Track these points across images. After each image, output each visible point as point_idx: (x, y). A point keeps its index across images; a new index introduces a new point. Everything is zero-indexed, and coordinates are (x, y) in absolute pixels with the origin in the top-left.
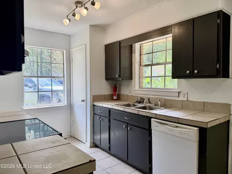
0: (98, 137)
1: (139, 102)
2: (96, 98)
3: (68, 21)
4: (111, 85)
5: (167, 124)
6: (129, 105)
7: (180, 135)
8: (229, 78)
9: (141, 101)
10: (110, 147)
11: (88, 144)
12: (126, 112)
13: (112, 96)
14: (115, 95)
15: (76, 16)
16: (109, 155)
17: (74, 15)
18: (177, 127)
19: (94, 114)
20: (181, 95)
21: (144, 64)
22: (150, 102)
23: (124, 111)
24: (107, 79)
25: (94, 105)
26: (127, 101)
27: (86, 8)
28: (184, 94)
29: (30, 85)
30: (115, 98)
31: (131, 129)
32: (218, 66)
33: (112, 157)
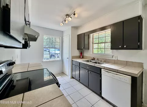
0: (74, 73)
1: (93, 60)
2: (73, 57)
3: (62, 24)
4: (80, 52)
5: (111, 73)
6: (88, 61)
7: (119, 79)
8: (142, 49)
9: (94, 59)
10: (79, 79)
11: (70, 77)
12: (88, 65)
13: (80, 56)
14: (82, 56)
15: (66, 21)
16: (79, 83)
17: (65, 21)
18: (116, 74)
19: (72, 64)
20: (114, 57)
21: (94, 43)
22: (98, 60)
23: (87, 64)
24: (78, 49)
25: (72, 60)
26: (87, 59)
27: (71, 17)
28: (115, 57)
29: (47, 51)
30: (81, 57)
31: (90, 72)
32: (139, 44)
33: (81, 84)
